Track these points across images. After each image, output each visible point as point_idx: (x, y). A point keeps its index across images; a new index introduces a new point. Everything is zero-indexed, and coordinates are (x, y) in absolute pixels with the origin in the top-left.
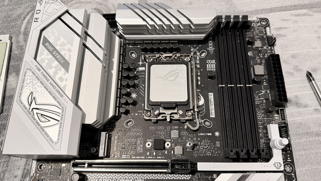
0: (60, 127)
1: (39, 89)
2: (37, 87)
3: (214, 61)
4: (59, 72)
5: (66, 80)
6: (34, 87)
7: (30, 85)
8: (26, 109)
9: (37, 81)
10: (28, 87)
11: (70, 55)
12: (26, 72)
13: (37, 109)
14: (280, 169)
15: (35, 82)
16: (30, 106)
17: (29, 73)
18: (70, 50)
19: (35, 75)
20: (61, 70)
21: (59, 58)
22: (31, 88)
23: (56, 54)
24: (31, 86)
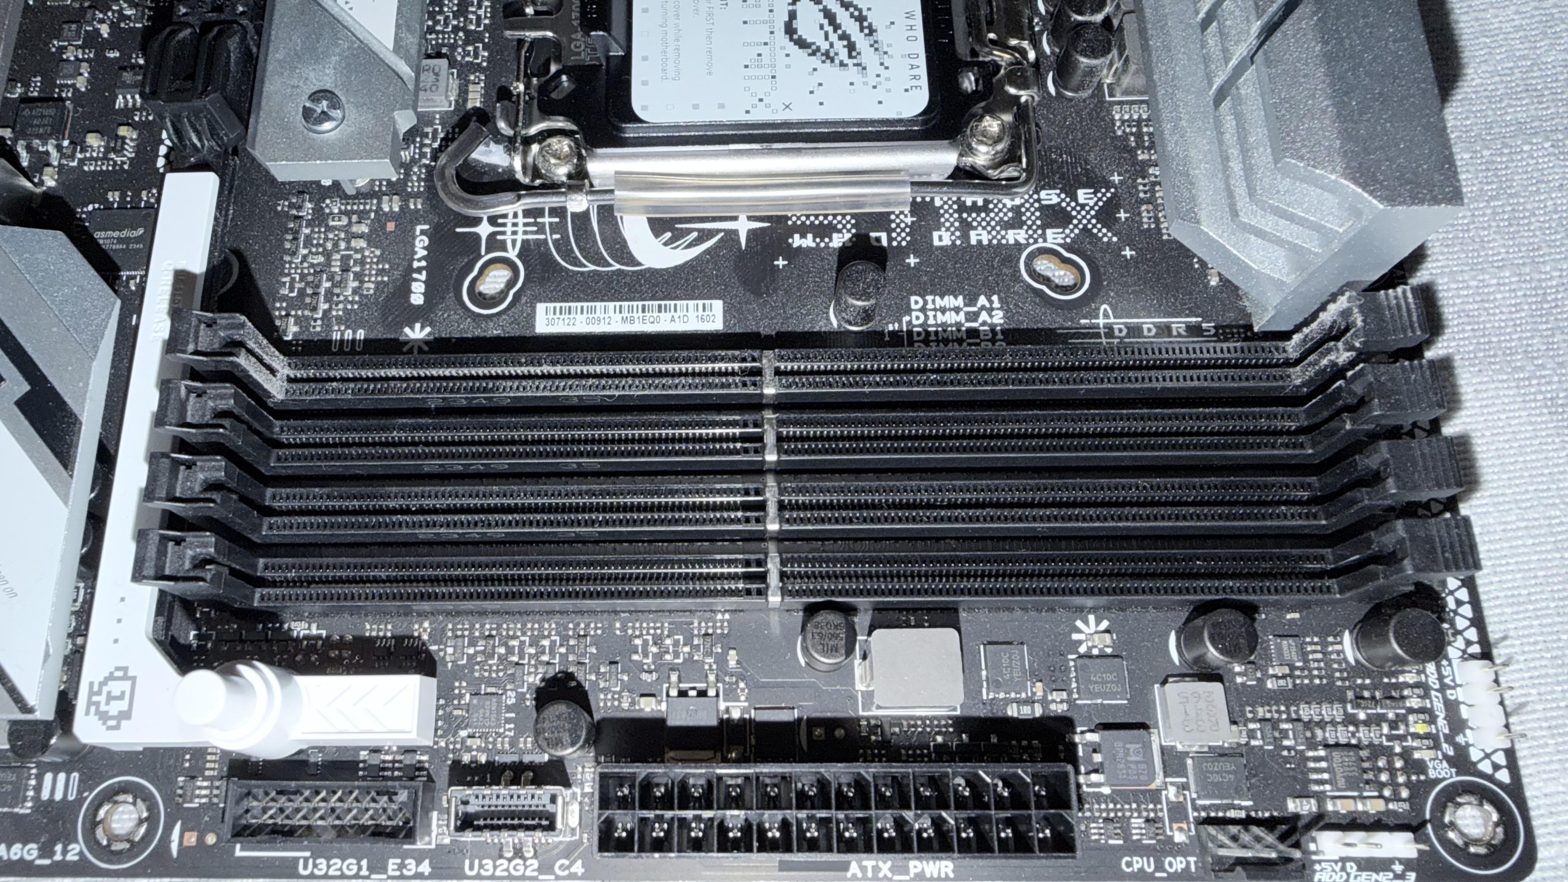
14: (87, 713)
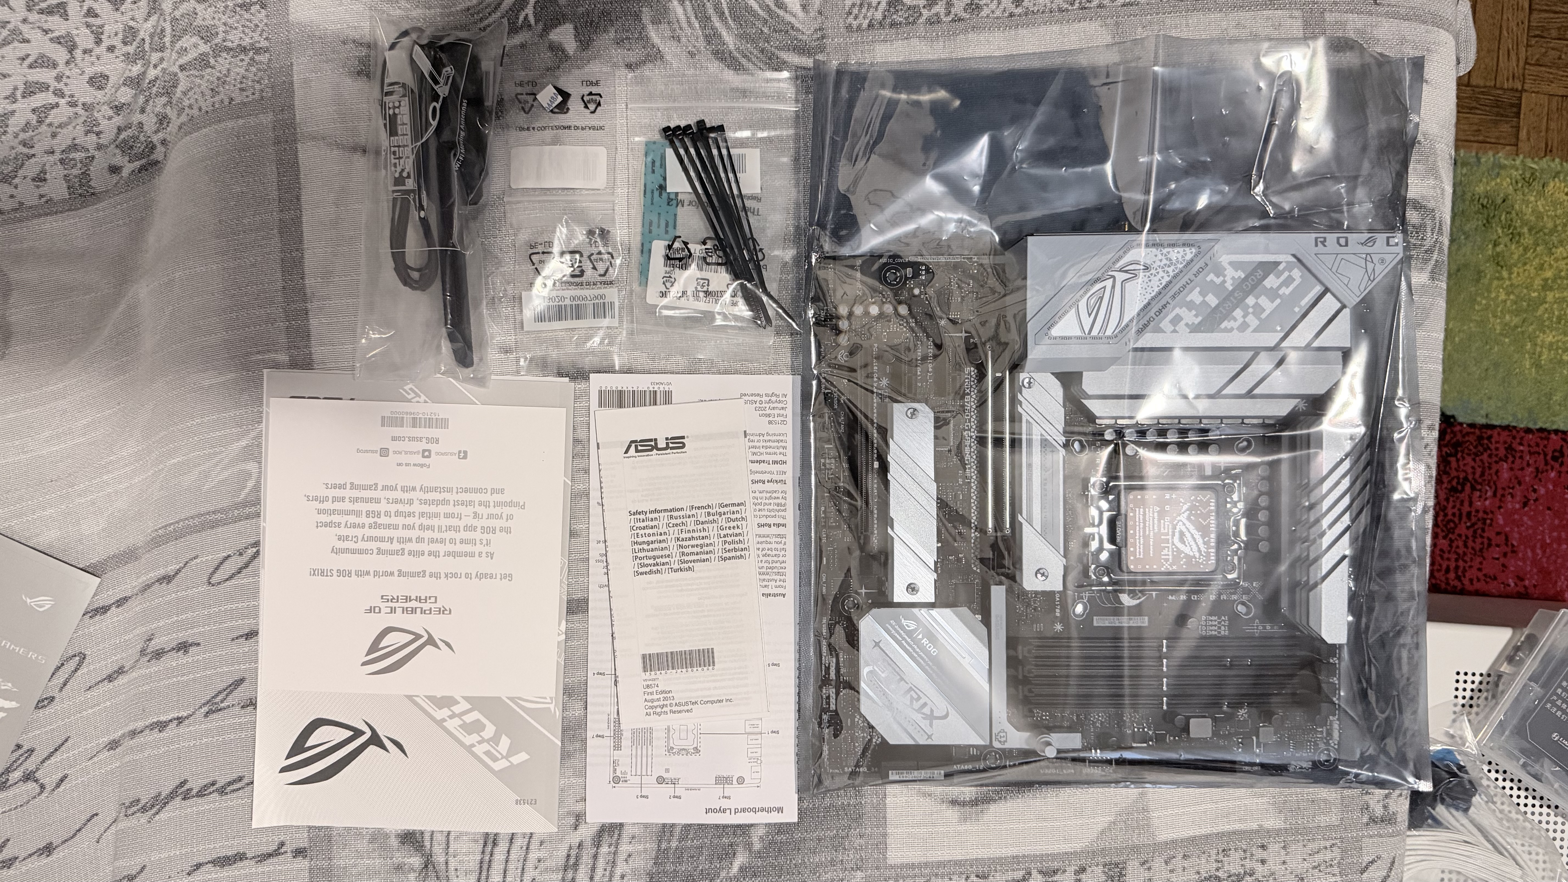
0: (1078, 338)
1: (1155, 280)
2: (1159, 276)
3: (1224, 632)
4: (1194, 312)
5: (1175, 331)
6: (1160, 270)
7: (1165, 262)
8: (1114, 263)
9: (1172, 274)
10: (1160, 257)
11: (1232, 330)
12: (1193, 245)
13: (1113, 287)
14: (996, 741)
15: (1170, 270)
16: (1120, 271)
17: (1190, 253)
18: (1244, 327)
19: (1186, 266)
20: (1196, 316)
21: (1224, 308)
22: (1158, 263)
23: (1235, 298)
24: (1162, 264)
